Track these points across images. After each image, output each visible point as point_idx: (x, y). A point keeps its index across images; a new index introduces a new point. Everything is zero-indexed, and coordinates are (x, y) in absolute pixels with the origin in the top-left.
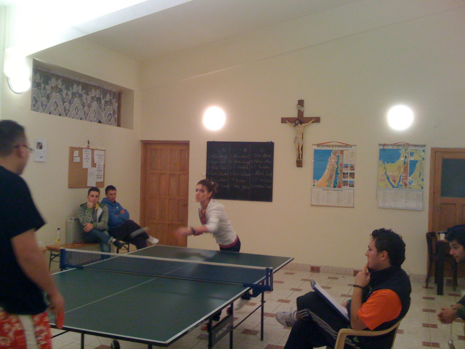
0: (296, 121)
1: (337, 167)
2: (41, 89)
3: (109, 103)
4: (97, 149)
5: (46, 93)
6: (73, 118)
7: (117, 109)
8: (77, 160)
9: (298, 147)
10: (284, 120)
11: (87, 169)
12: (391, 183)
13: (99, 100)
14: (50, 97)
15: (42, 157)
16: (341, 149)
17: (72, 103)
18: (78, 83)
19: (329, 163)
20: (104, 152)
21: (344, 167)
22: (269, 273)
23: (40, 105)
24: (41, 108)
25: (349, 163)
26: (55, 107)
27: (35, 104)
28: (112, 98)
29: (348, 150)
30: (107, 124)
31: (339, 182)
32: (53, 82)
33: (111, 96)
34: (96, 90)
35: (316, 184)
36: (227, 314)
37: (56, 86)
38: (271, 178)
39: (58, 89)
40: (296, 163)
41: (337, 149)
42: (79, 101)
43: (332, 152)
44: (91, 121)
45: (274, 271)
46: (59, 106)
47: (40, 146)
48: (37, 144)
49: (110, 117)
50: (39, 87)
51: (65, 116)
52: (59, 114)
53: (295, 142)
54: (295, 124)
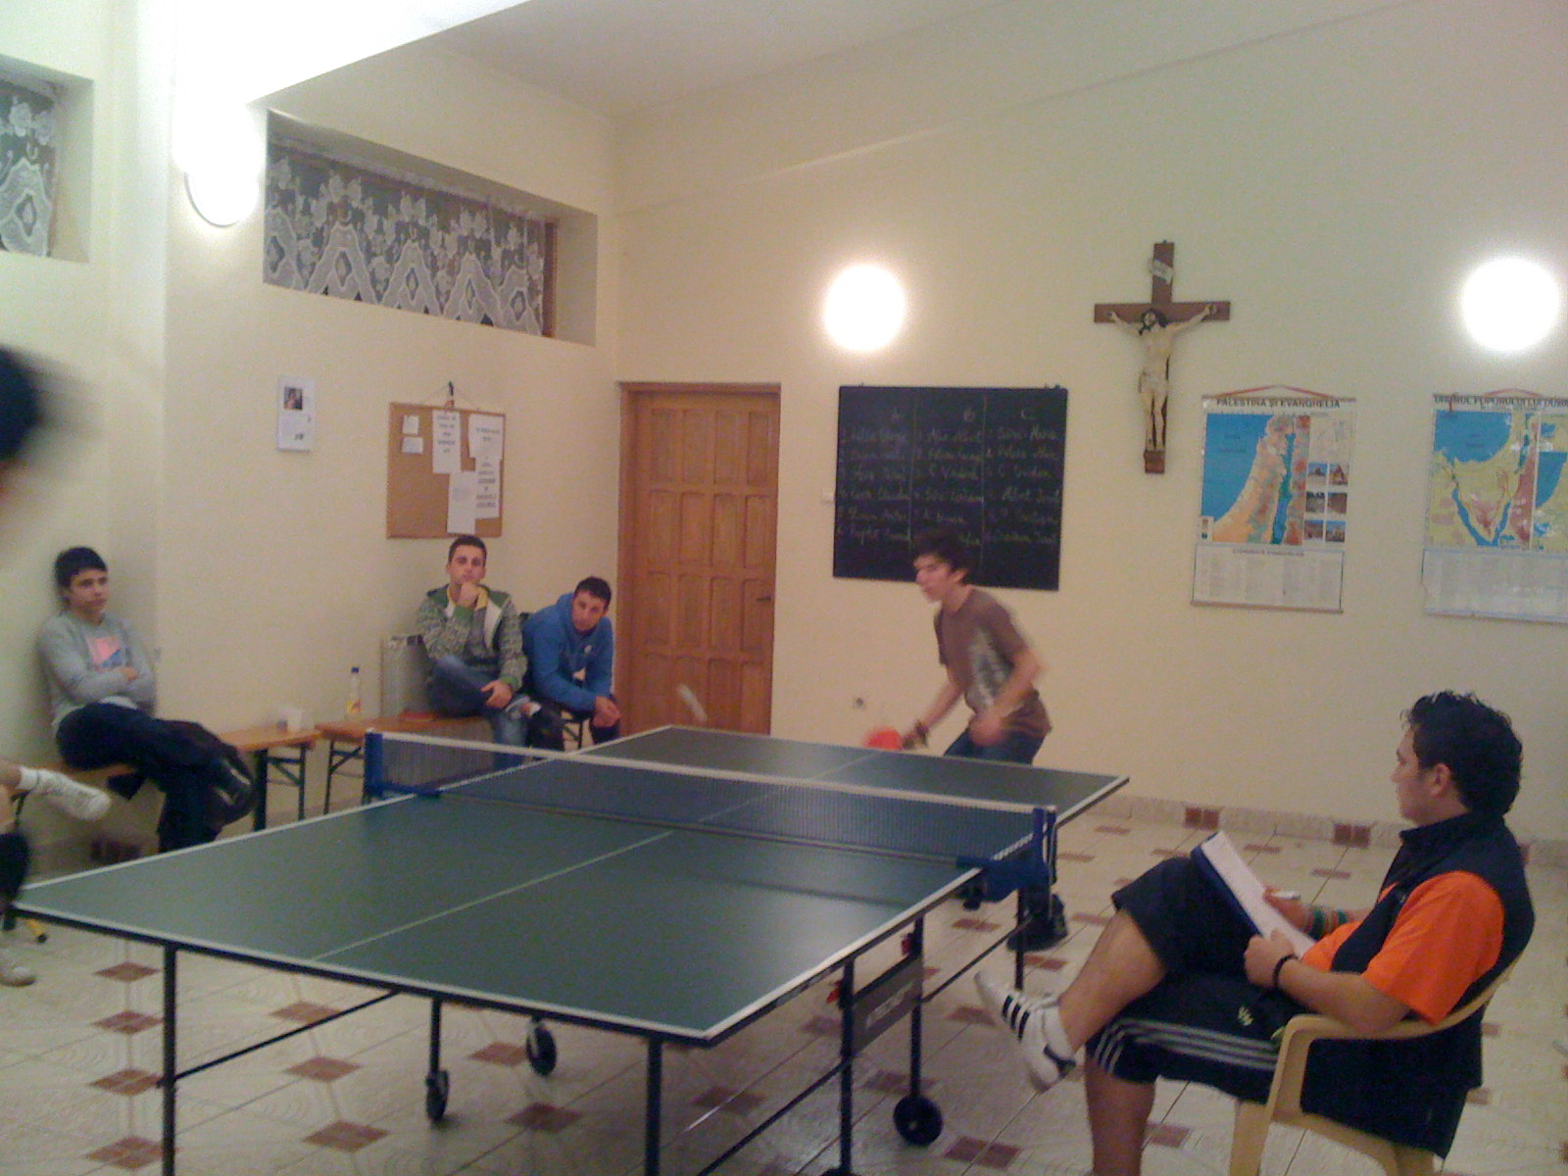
0: (1144, 315)
1: (1284, 472)
2: (293, 212)
3: (516, 257)
4: (479, 412)
5: (312, 224)
6: (399, 307)
7: (542, 278)
8: (415, 445)
9: (1150, 403)
10: (1102, 314)
11: (446, 477)
12: (1473, 532)
13: (483, 247)
14: (325, 241)
15: (301, 436)
16: (1300, 410)
17: (397, 261)
18: (417, 192)
19: (1258, 460)
20: (501, 420)
21: (1311, 474)
22: (1044, 825)
23: (294, 263)
24: (296, 274)
25: (1329, 461)
26: (343, 270)
27: (278, 261)
28: (526, 243)
29: (1325, 415)
30: (510, 326)
31: (1292, 525)
32: (334, 189)
33: (522, 235)
34: (473, 214)
35: (1209, 534)
36: (904, 952)
37: (345, 203)
38: (1055, 511)
39: (350, 213)
40: (1142, 457)
41: (1289, 410)
42: (421, 252)
43: (1268, 423)
44: (458, 319)
45: (1059, 819)
46: (353, 270)
47: (295, 400)
48: (285, 395)
49: (519, 305)
50: (290, 207)
51: (375, 299)
52: (355, 296)
53: (1140, 386)
54: (1140, 326)
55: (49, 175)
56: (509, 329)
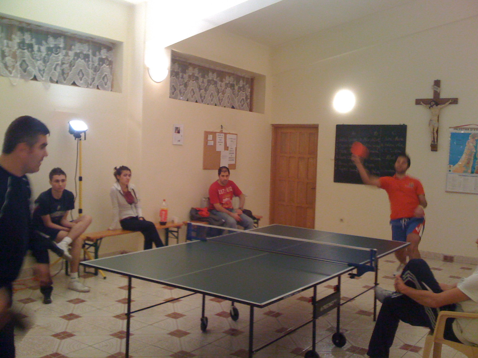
0: (431, 102)
1: (475, 151)
2: (179, 78)
3: (242, 89)
4: (229, 134)
5: (184, 81)
6: (208, 104)
7: (250, 94)
8: (211, 143)
9: (432, 129)
10: (418, 102)
11: (220, 152)
13: (232, 86)
14: (187, 85)
15: (179, 141)
17: (207, 91)
18: (214, 71)
19: (467, 147)
20: (235, 136)
23: (178, 92)
24: (179, 96)
26: (192, 94)
27: (174, 92)
28: (245, 84)
31: (477, 167)
32: (190, 71)
33: (244, 82)
34: (230, 76)
35: (451, 170)
37: (193, 75)
39: (195, 78)
40: (430, 148)
41: (476, 132)
42: (214, 88)
43: (470, 136)
44: (225, 107)
46: (195, 94)
47: (178, 131)
48: (175, 129)
49: (243, 102)
50: (178, 76)
51: (201, 102)
52: (195, 101)
53: (429, 125)
54: (430, 106)
55: (111, 68)
56: (240, 109)
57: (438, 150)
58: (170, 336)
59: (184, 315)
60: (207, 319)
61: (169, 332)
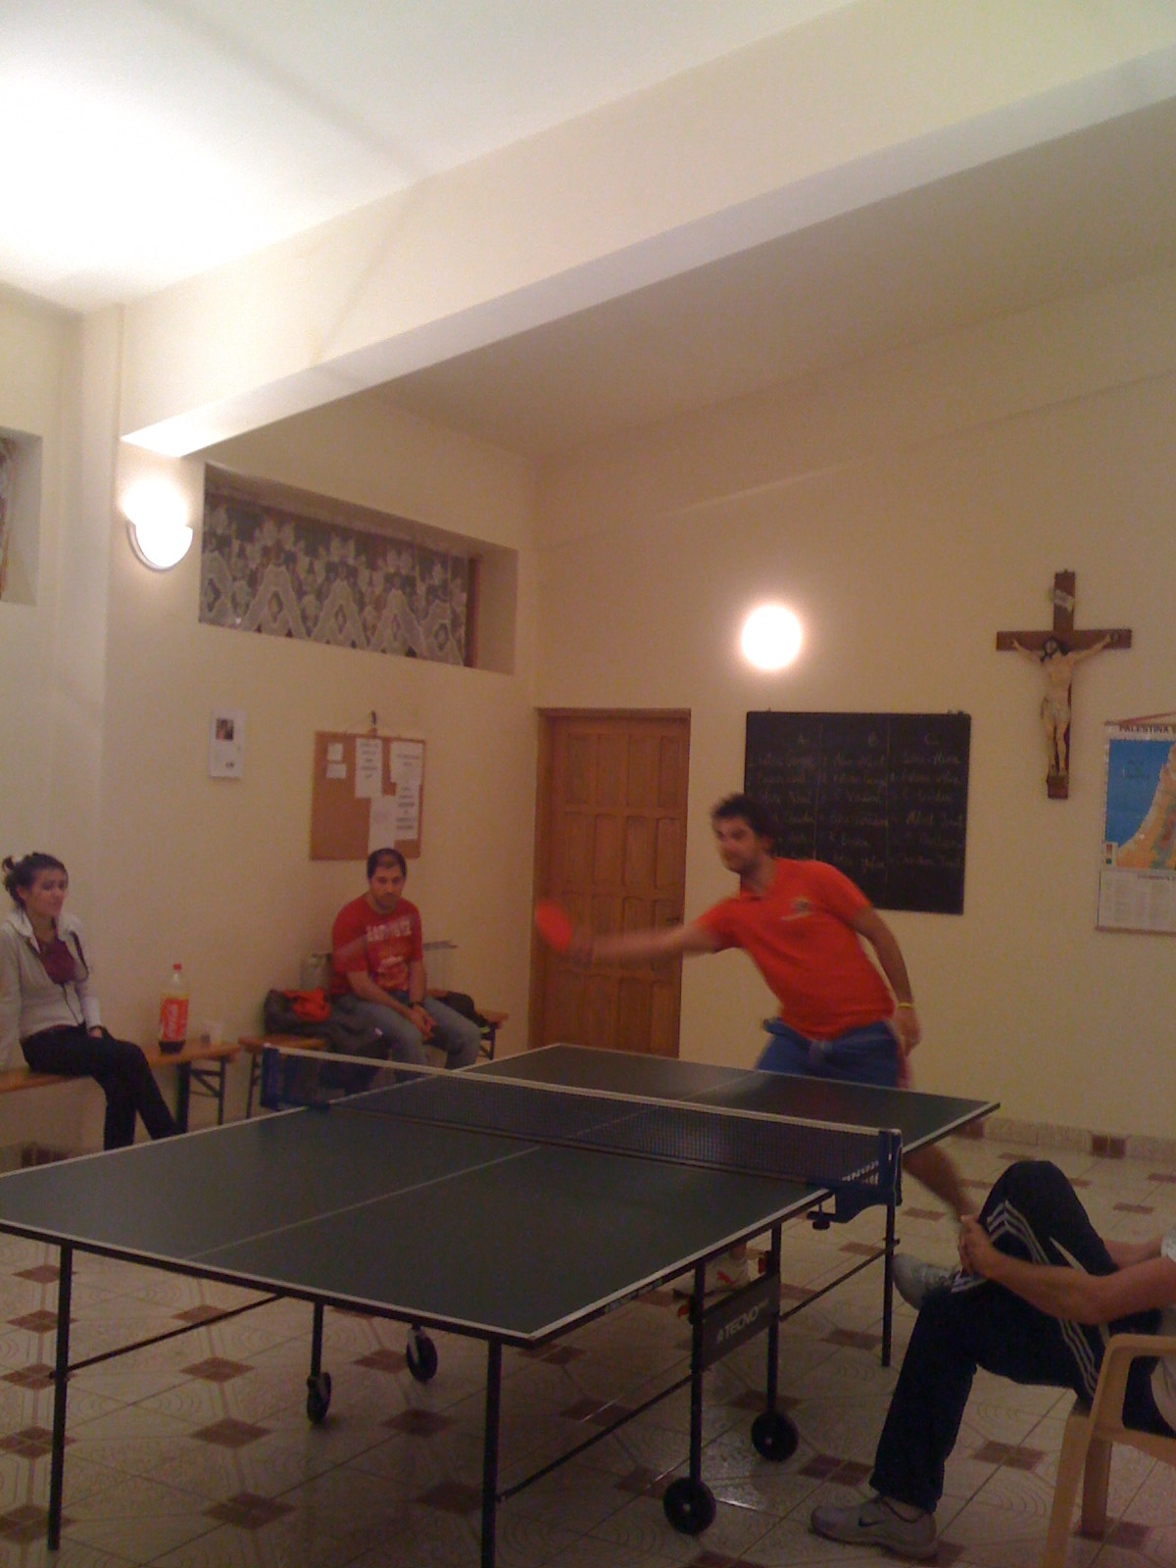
0: (1045, 643)
2: (229, 555)
3: (440, 592)
4: (399, 739)
5: (247, 566)
6: (328, 642)
7: (465, 609)
8: (339, 771)
9: (1052, 729)
11: (366, 803)
13: (408, 584)
14: (259, 581)
15: (231, 765)
17: (327, 597)
18: (345, 534)
20: (420, 745)
23: (229, 605)
24: (230, 614)
26: (275, 608)
27: (214, 601)
28: (449, 576)
30: (435, 658)
32: (268, 534)
33: (446, 572)
34: (399, 554)
37: (279, 545)
38: (958, 836)
39: (283, 555)
40: (1046, 786)
42: (349, 590)
44: (384, 651)
46: (285, 608)
47: (226, 731)
48: (218, 727)
49: (442, 637)
50: (227, 550)
51: (305, 637)
52: (285, 632)
54: (1042, 653)
55: (2, 523)
56: (433, 660)
57: (1070, 793)
58: (199, 1443)
59: (248, 1369)
60: (327, 1378)
61: (197, 1428)
